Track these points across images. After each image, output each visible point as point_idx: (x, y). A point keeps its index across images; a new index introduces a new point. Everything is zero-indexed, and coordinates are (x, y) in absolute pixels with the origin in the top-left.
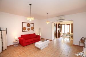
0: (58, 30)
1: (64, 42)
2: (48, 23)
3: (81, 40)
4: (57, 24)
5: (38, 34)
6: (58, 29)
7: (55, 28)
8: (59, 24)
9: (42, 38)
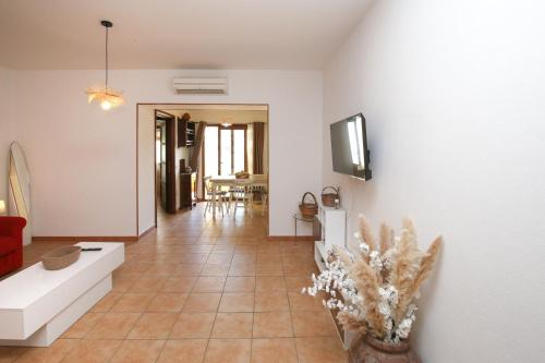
3: (303, 206)
4: (169, 121)
6: (179, 154)
7: (158, 142)
9: (34, 239)
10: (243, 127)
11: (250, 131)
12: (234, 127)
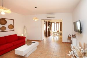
0: (48, 29)
1: (54, 41)
2: (36, 20)
3: (69, 37)
4: (46, 22)
5: (22, 35)
6: (48, 27)
7: (45, 26)
8: (49, 21)
9: (27, 40)
10: (58, 23)
11: (59, 24)
12: (57, 23)
